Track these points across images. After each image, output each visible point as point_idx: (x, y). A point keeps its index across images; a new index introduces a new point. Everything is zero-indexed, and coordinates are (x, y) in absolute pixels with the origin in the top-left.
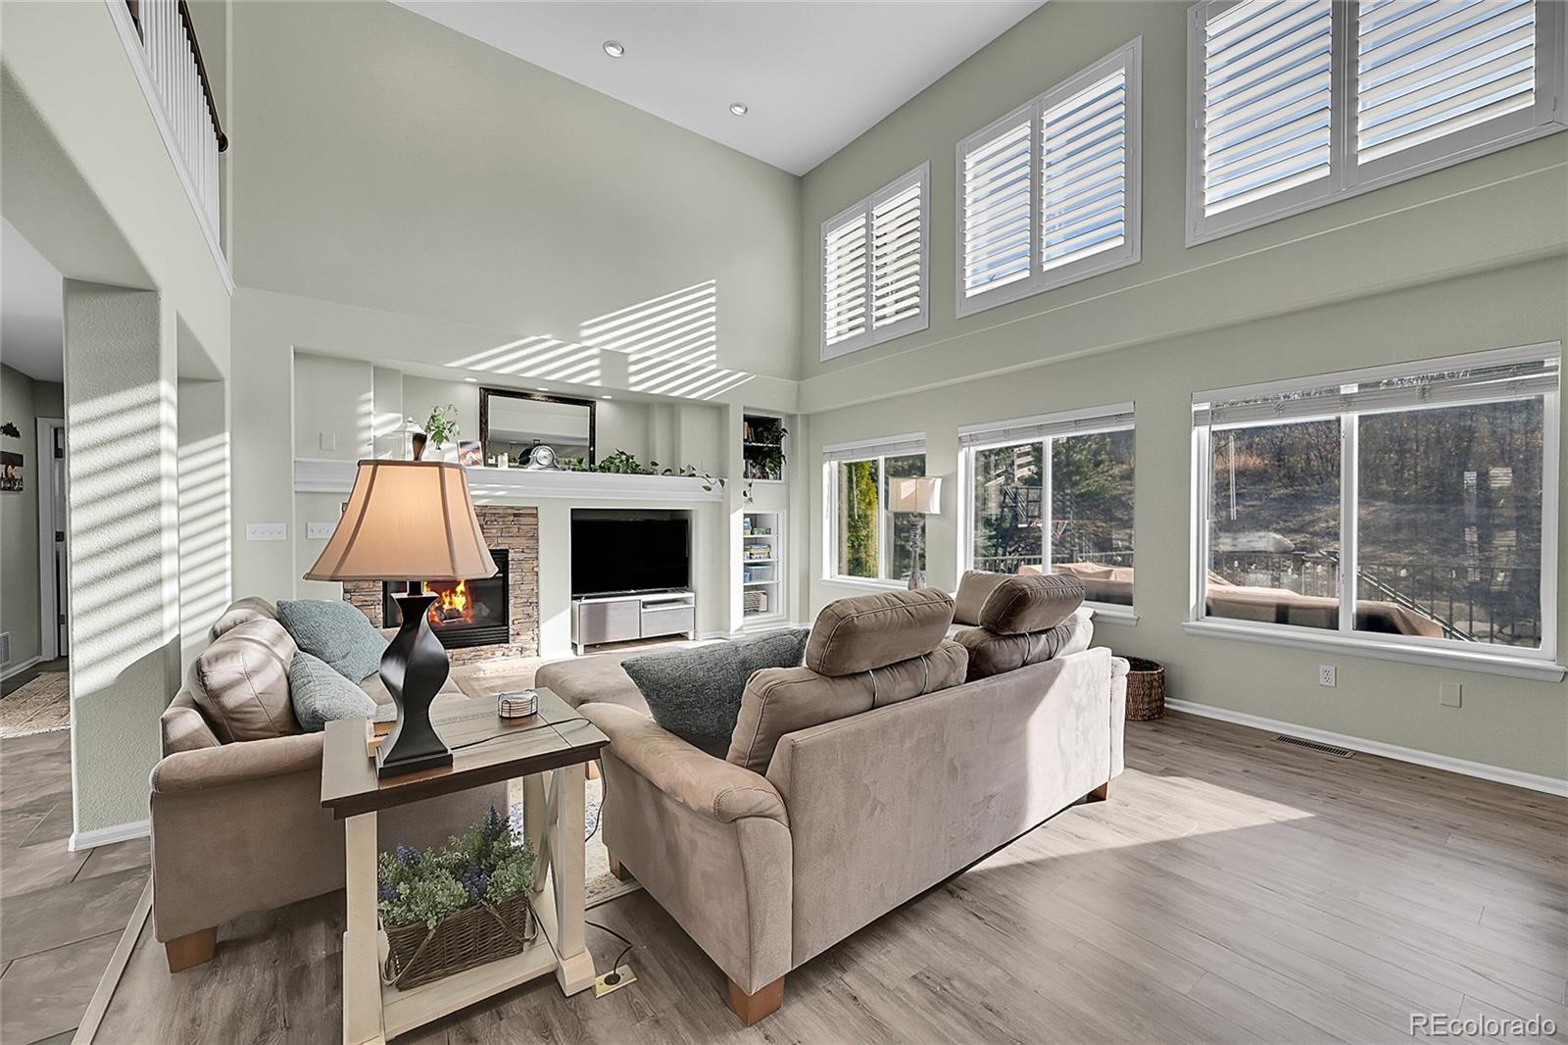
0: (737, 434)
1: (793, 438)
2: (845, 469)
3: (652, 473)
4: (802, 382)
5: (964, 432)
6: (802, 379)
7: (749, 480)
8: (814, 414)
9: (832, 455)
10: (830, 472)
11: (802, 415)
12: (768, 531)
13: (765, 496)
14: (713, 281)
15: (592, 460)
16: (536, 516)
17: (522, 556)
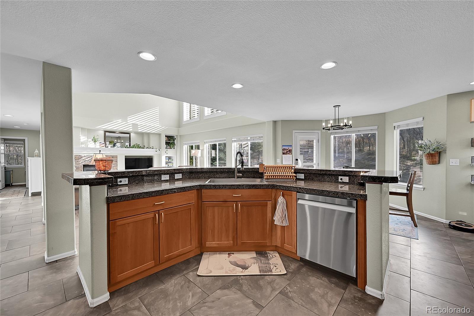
0: (164, 140)
1: (177, 140)
2: (189, 147)
3: (144, 148)
4: (179, 128)
5: (205, 141)
6: (180, 128)
7: (167, 149)
8: (182, 135)
9: (185, 144)
10: (185, 148)
11: (179, 135)
12: (173, 160)
13: (171, 152)
14: (158, 107)
15: (130, 146)
16: (117, 157)
17: (114, 165)
